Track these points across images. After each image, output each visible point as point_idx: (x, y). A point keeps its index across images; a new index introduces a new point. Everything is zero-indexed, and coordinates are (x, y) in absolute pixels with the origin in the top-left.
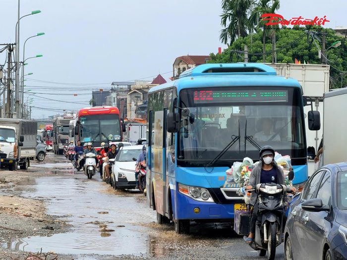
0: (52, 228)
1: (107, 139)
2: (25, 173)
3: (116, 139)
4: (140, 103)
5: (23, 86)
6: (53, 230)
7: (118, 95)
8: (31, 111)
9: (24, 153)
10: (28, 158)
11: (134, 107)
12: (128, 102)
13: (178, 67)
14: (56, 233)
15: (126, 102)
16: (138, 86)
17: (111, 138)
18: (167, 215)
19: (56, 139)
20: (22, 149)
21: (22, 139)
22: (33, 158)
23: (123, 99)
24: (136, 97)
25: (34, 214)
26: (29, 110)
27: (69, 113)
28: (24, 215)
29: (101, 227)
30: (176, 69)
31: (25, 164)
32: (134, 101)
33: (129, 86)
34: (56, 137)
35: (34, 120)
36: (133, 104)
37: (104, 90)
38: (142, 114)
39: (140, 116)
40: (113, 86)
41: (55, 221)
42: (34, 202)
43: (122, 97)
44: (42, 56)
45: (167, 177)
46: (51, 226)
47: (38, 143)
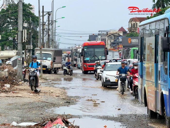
0: (69, 102)
1: (98, 58)
2: (56, 75)
3: (103, 59)
4: (112, 41)
5: (55, 32)
6: (70, 103)
7: (101, 37)
8: (59, 44)
9: (55, 66)
10: (57, 68)
11: (109, 43)
12: (107, 40)
13: (131, 23)
14: (71, 104)
15: (106, 40)
16: (112, 32)
17: (101, 58)
18: (159, 112)
19: (72, 59)
20: (55, 63)
21: (55, 59)
22: (60, 68)
23: (104, 39)
24: (110, 38)
25: (61, 95)
26: (58, 44)
27: (77, 46)
28: (56, 96)
29: (93, 102)
30: (130, 24)
31: (56, 71)
32: (110, 40)
33: (107, 33)
34: (72, 58)
35: (60, 49)
36: (109, 41)
37: (95, 35)
38: (113, 46)
39: (112, 47)
40: (99, 33)
41: (71, 99)
42: (61, 90)
43: (103, 38)
44: (64, 18)
45: (159, 85)
46: (69, 101)
47: (62, 61)
